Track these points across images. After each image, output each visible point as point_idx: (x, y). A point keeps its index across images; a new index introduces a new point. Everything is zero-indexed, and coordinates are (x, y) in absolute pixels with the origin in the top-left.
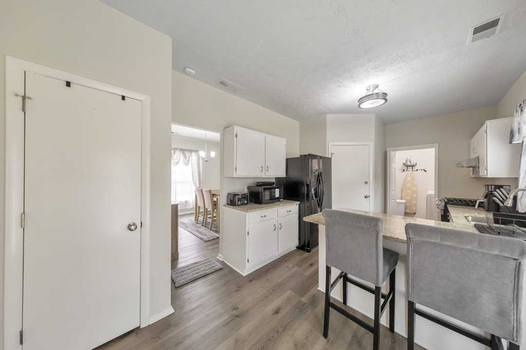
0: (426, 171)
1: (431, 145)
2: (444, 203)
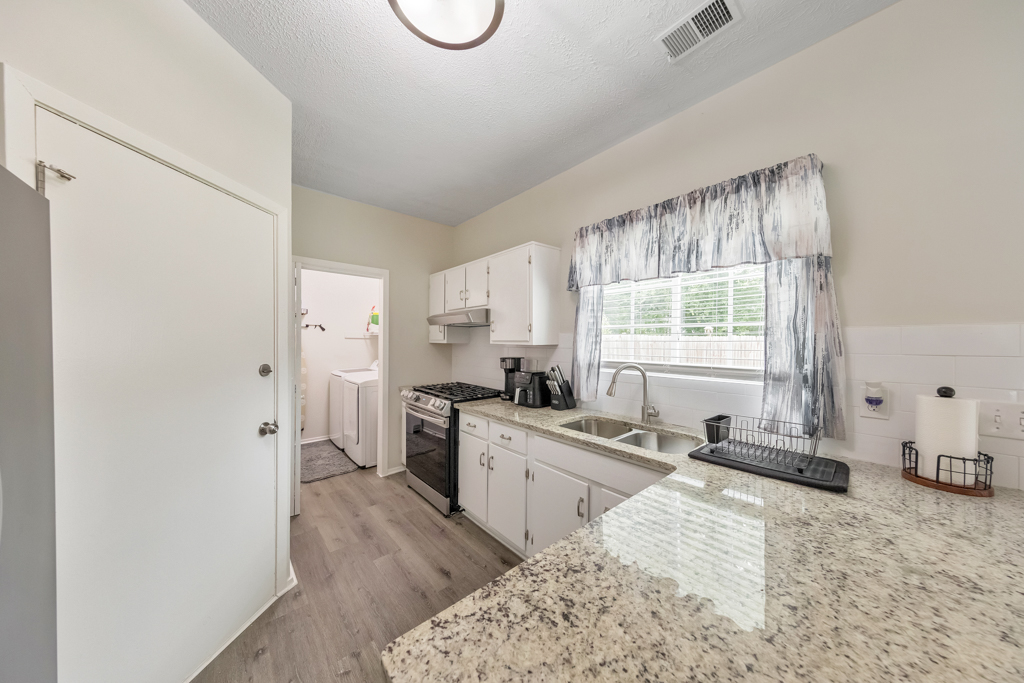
0: (323, 329)
1: (377, 270)
2: (449, 403)
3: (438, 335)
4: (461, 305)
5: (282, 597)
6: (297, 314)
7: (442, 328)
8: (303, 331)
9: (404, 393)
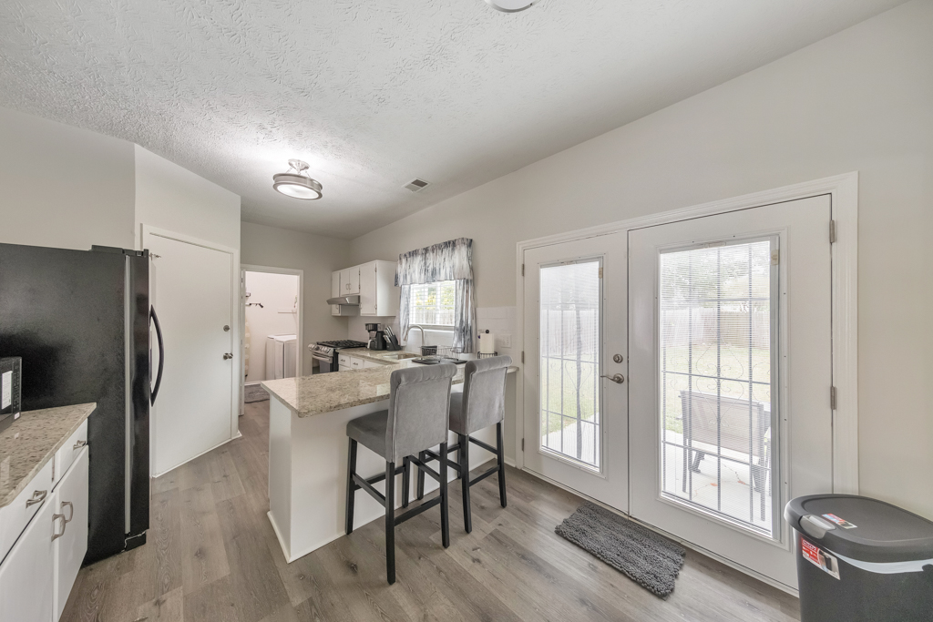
0: (262, 307)
1: (296, 271)
2: (332, 349)
3: (336, 311)
4: (347, 293)
5: (233, 441)
6: (244, 296)
7: (338, 306)
8: (247, 308)
9: (310, 346)
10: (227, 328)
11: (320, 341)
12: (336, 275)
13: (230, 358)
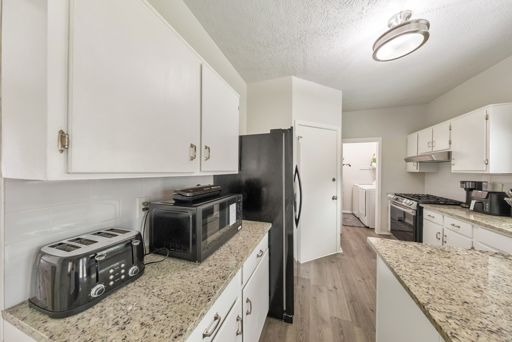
0: (350, 166)
1: (375, 138)
2: (415, 203)
3: (413, 167)
4: (430, 150)
5: (338, 253)
7: (415, 164)
9: (389, 195)
10: (334, 180)
11: (398, 192)
12: (415, 135)
13: (336, 199)
